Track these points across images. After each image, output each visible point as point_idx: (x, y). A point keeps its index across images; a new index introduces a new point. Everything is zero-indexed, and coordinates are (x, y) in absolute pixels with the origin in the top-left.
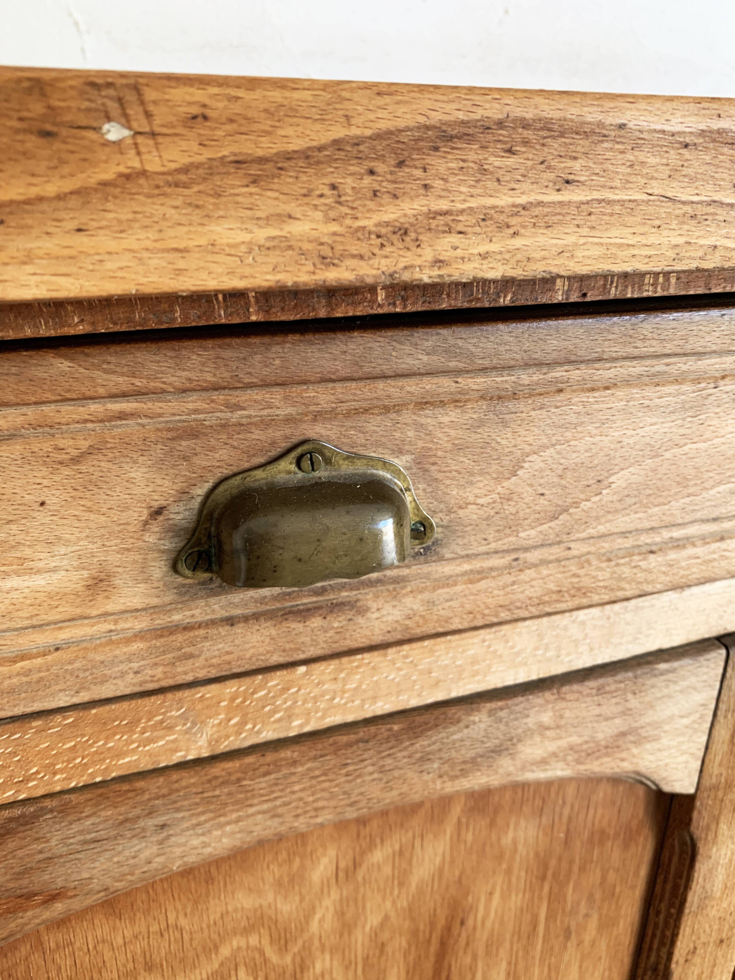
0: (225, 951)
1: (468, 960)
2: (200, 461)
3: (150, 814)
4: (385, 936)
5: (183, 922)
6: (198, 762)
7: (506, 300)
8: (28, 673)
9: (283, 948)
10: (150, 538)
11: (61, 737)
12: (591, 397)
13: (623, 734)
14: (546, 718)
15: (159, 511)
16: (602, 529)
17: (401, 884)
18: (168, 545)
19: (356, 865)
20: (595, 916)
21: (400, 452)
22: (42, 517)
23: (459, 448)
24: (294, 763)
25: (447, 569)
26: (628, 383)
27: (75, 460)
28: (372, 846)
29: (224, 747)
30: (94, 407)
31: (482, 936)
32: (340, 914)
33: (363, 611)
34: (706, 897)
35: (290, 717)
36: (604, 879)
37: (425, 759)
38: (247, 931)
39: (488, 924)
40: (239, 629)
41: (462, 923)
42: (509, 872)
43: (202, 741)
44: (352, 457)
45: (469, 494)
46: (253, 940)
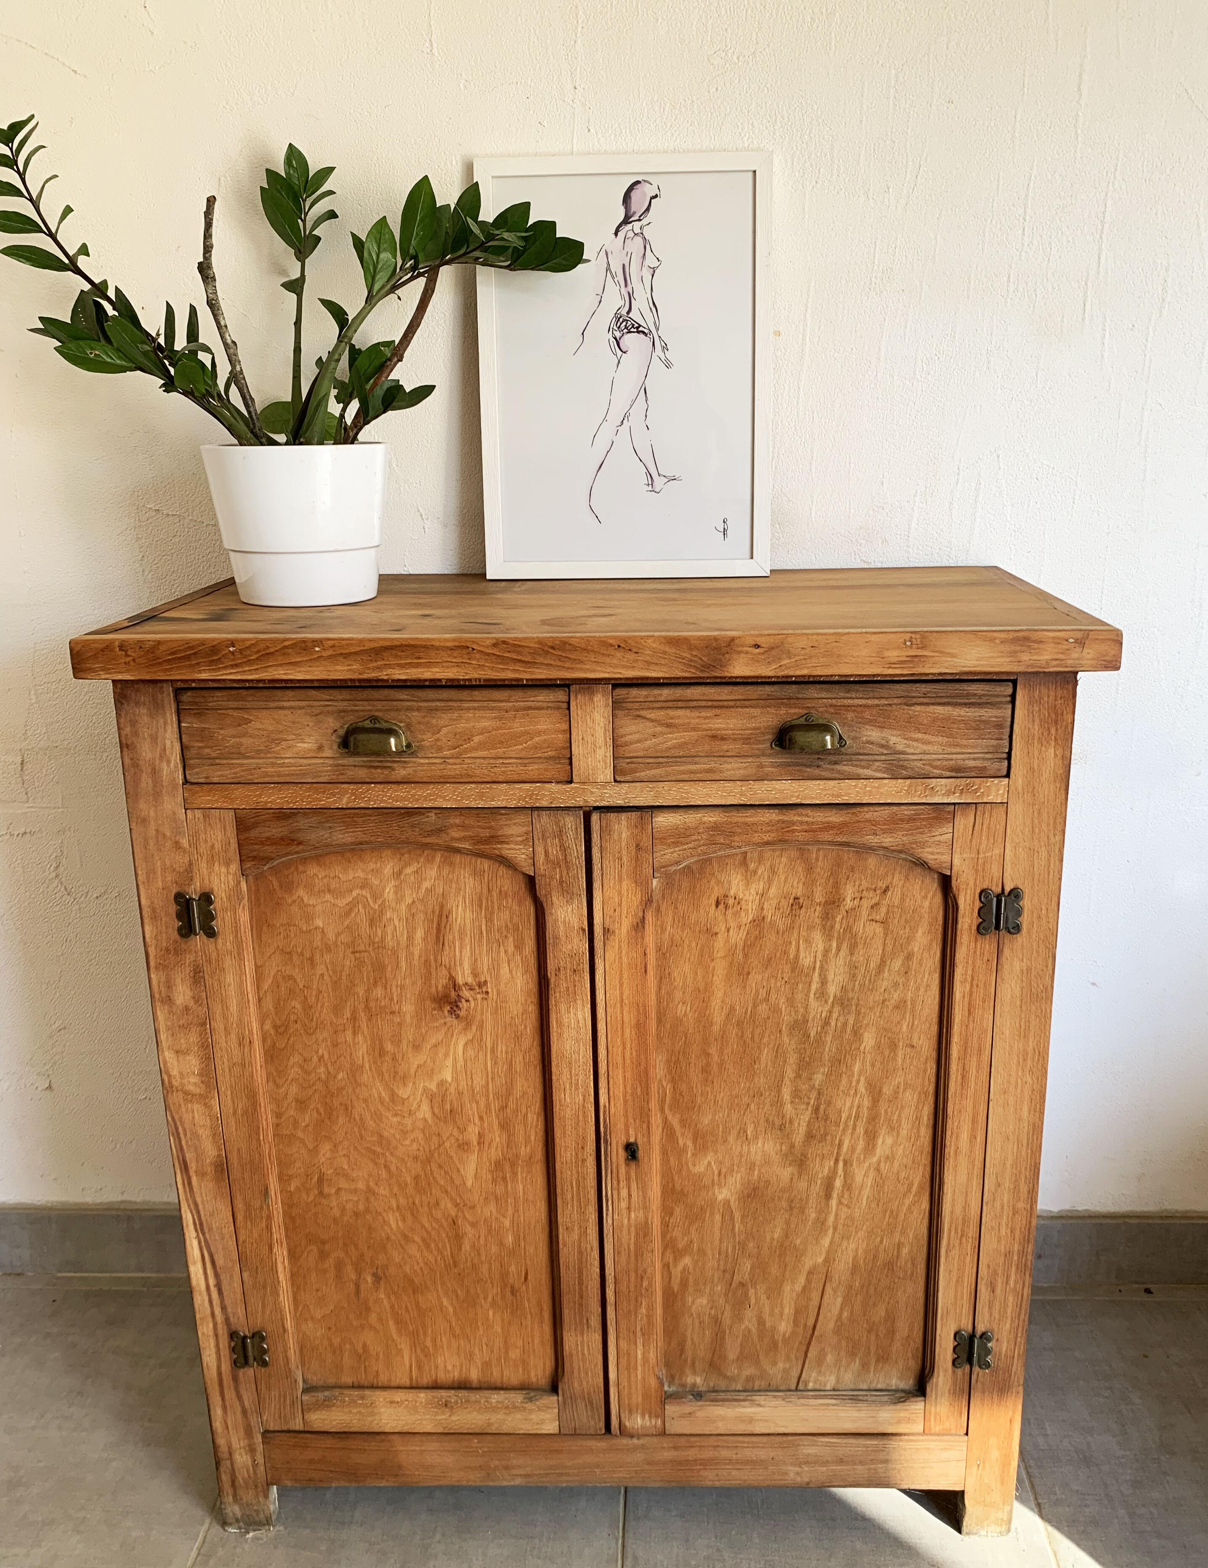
0: (354, 893)
1: (451, 937)
2: (346, 719)
3: (328, 821)
4: (414, 911)
5: (341, 876)
6: (342, 808)
7: (427, 683)
8: (301, 770)
9: (375, 902)
10: (333, 738)
11: (306, 791)
12: (461, 712)
13: (492, 837)
14: (457, 821)
15: (335, 731)
16: (473, 755)
17: (419, 888)
18: (338, 740)
19: (400, 872)
20: (511, 939)
21: (401, 722)
22: (308, 728)
23: (420, 723)
24: (370, 816)
25: (422, 761)
26: (474, 708)
27: (316, 715)
28: (406, 866)
29: (350, 806)
30: (322, 703)
31: (456, 928)
32: (396, 893)
33: (393, 769)
34: (556, 937)
35: (369, 800)
36: (511, 918)
37: (413, 826)
38: (362, 888)
39: (458, 921)
40: (357, 768)
41: (447, 917)
42: (464, 897)
43: (345, 801)
44: (386, 722)
45: (424, 737)
46: (364, 893)
